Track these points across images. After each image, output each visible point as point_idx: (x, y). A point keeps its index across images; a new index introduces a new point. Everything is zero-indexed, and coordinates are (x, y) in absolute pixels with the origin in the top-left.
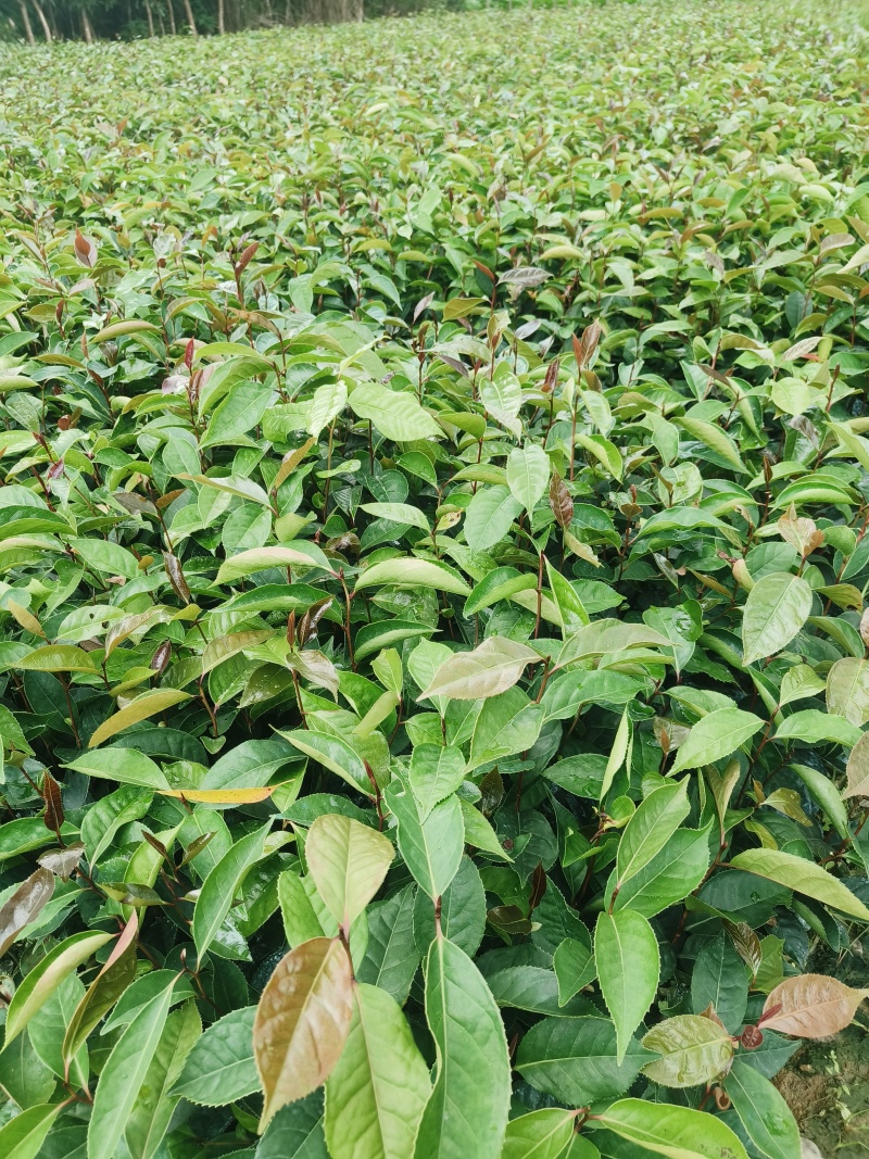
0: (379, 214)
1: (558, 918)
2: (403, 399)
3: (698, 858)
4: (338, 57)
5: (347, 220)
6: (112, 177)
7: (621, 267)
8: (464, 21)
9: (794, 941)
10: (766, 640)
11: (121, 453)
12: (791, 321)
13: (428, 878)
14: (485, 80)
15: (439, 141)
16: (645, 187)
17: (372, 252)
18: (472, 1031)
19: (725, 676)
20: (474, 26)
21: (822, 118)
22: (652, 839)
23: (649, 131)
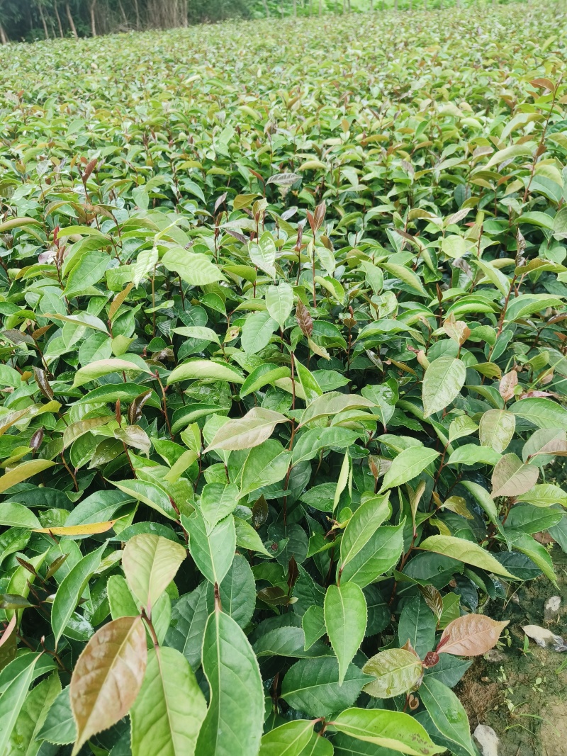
0: (193, 145)
1: (310, 593)
2: (199, 258)
3: (396, 545)
4: (170, 49)
5: (174, 151)
6: (16, 128)
7: (350, 173)
8: (252, 25)
9: (468, 596)
10: (438, 401)
11: (13, 306)
12: (458, 203)
13: (212, 572)
14: (266, 61)
15: (235, 98)
16: (365, 123)
17: (190, 170)
18: (238, 672)
19: (417, 427)
20: (259, 28)
21: (476, 79)
22: (364, 534)
23: (369, 90)
